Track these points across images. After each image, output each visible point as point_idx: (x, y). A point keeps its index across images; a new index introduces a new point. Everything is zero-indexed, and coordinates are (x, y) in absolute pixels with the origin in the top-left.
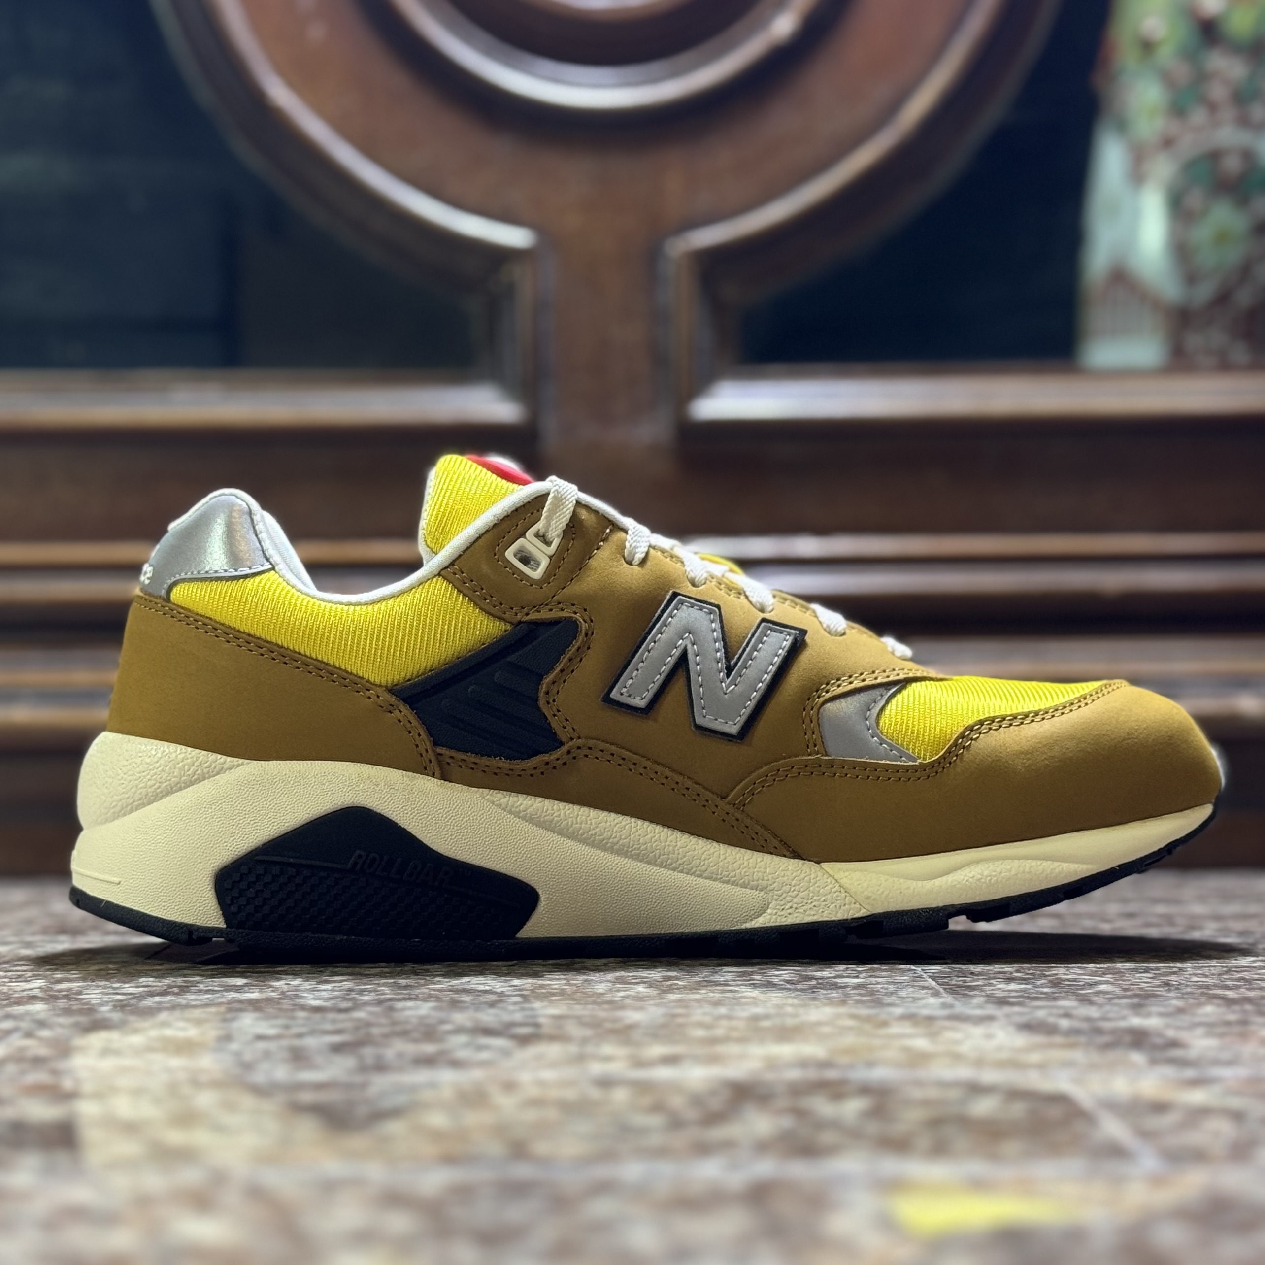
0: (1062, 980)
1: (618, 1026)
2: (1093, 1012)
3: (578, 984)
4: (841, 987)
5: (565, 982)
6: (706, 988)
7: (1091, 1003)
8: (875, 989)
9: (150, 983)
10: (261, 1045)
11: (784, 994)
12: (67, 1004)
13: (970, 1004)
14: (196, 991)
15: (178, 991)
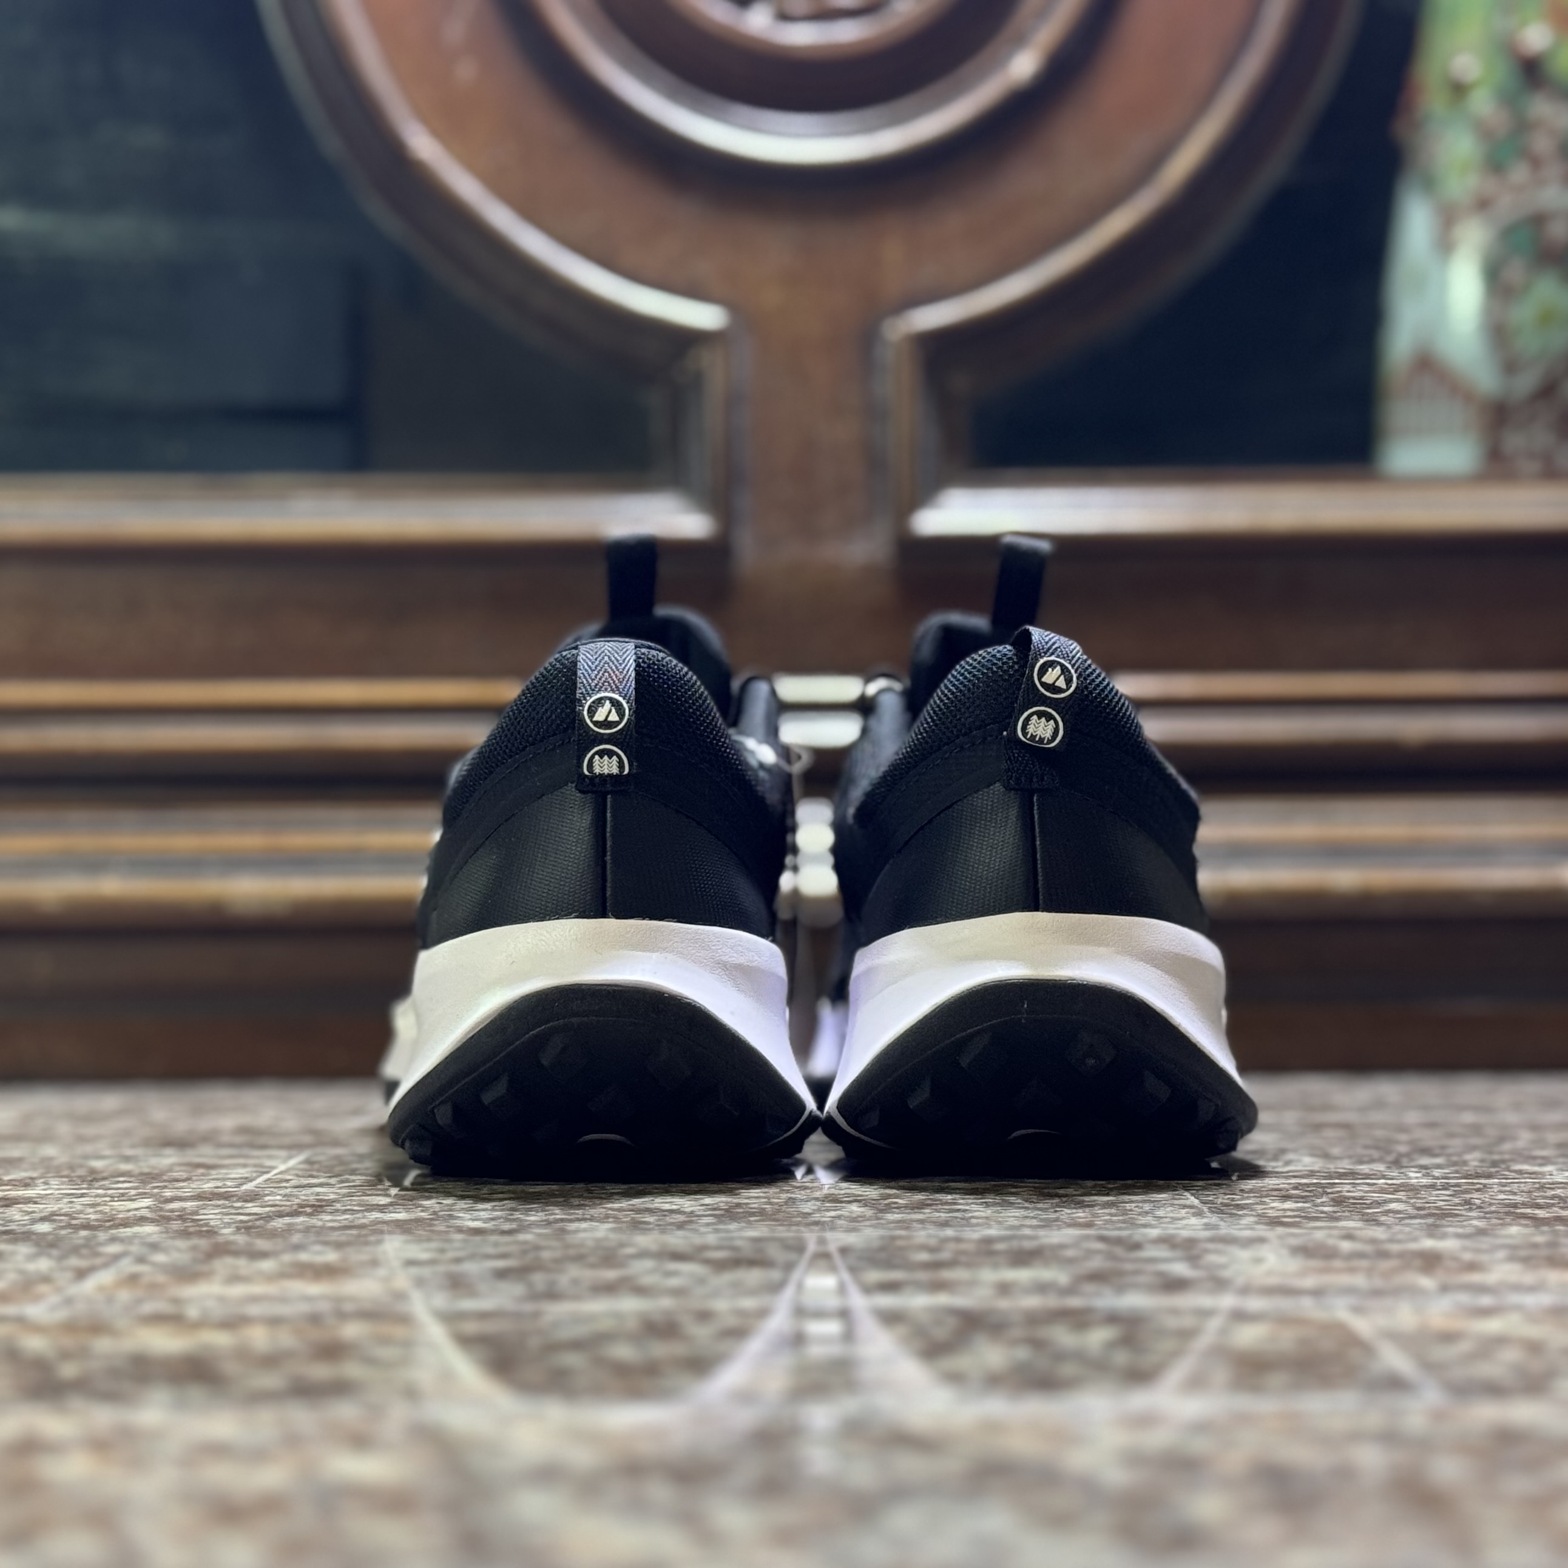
0: (1346, 1198)
4: (1089, 1206)
6: (929, 1207)
11: (1022, 1213)
12: (181, 1225)
13: (1239, 1224)
14: (332, 1211)
15: (311, 1211)
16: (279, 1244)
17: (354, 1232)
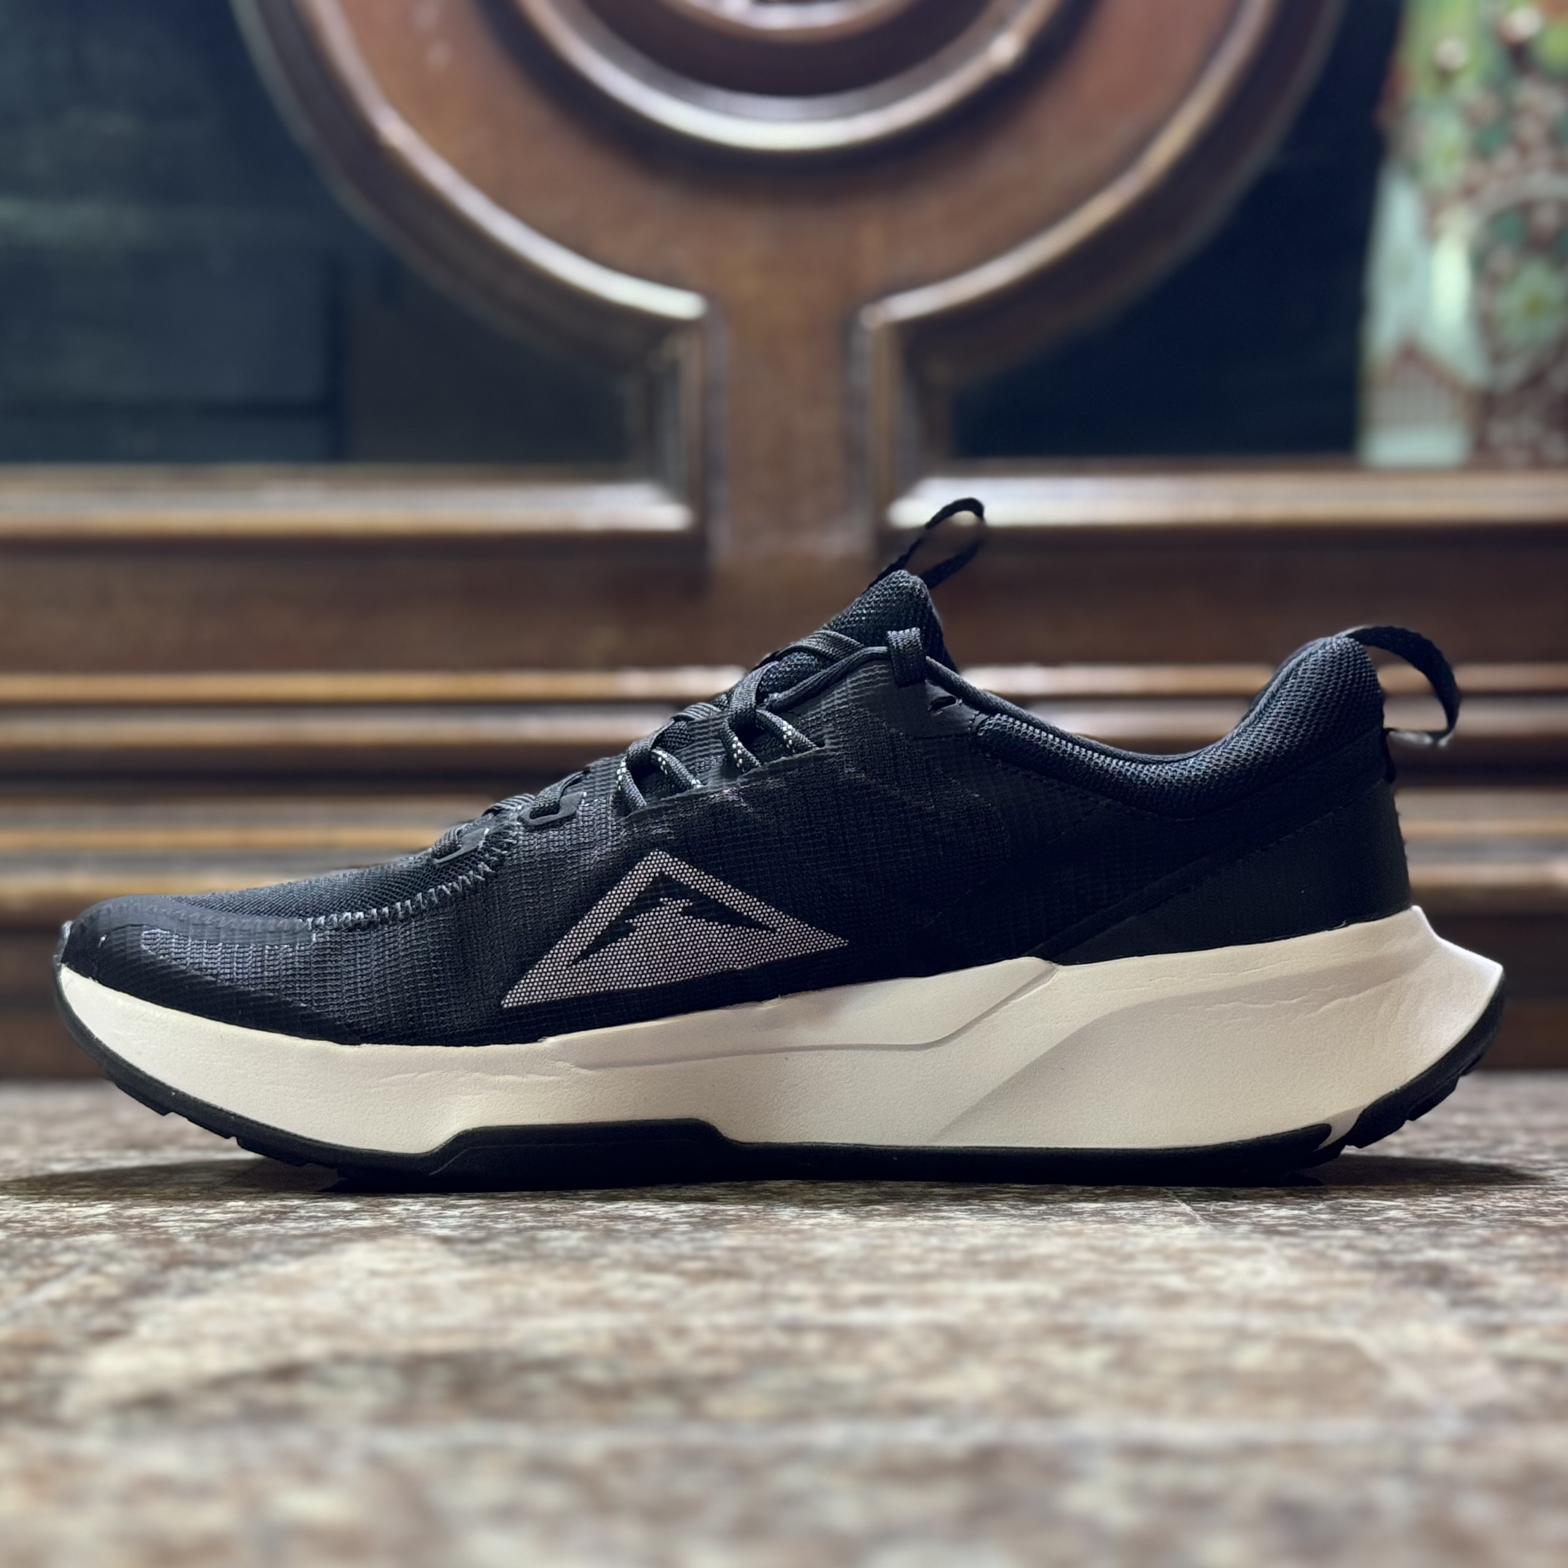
1: (807, 1260)
4: (1076, 1213)
6: (913, 1214)
8: (1118, 1216)
9: (240, 1208)
11: (1009, 1221)
12: (139, 1233)
13: (1234, 1233)
14: (296, 1218)
15: (274, 1217)
16: (239, 1251)
17: (316, 1240)
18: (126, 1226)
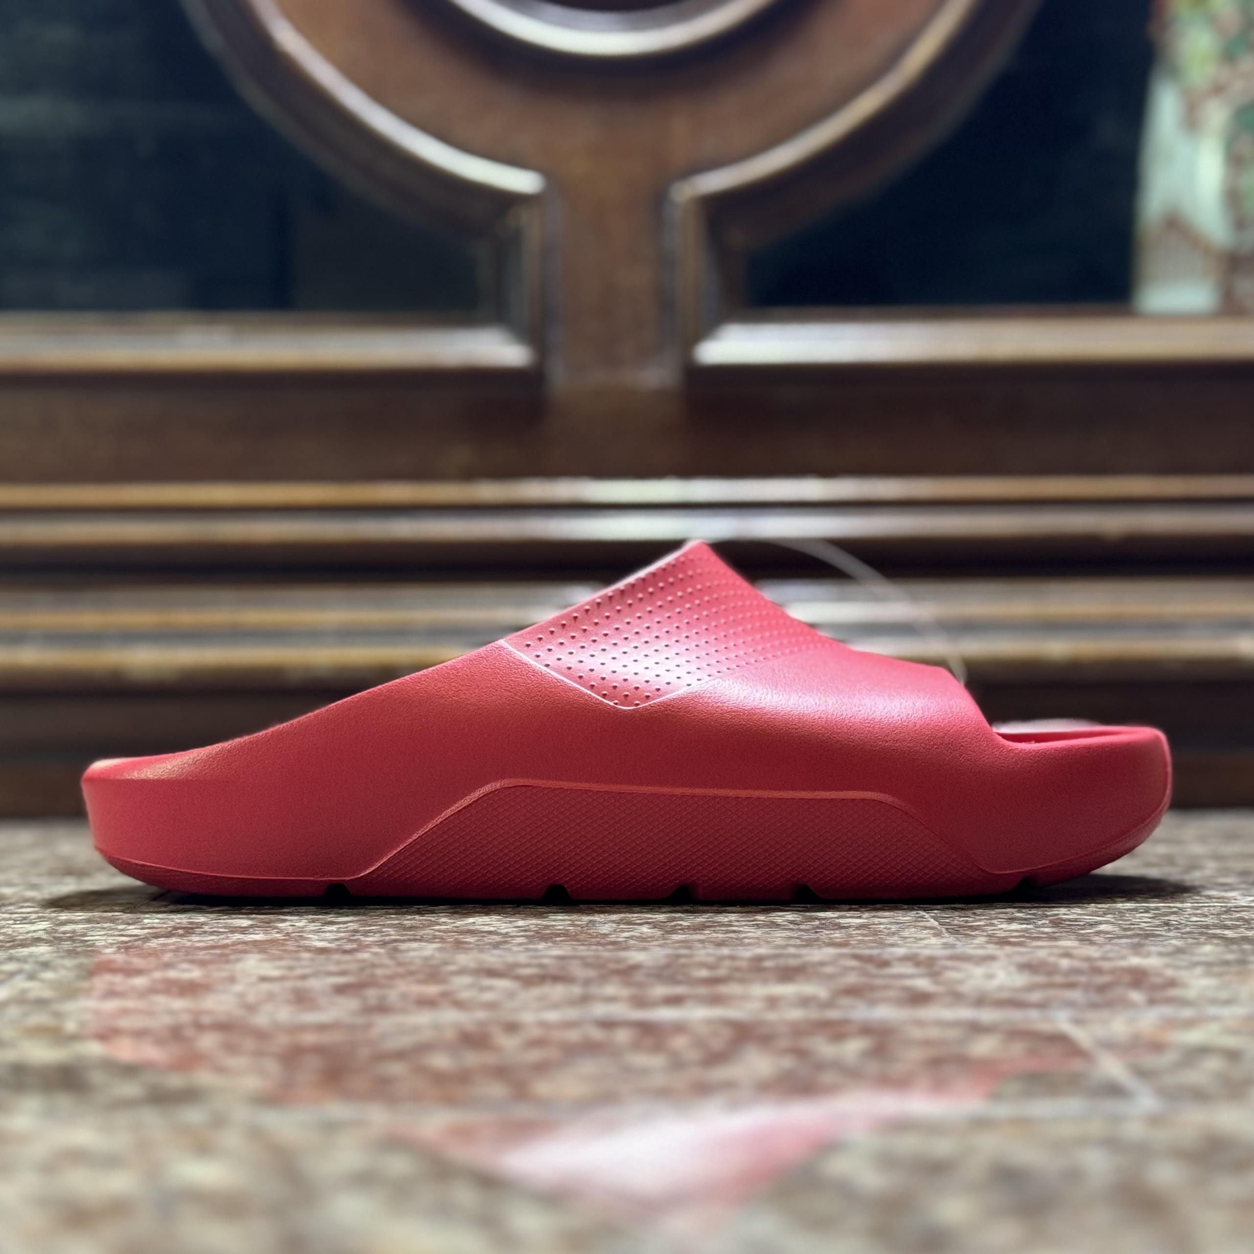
0: (1063, 920)
1: (621, 966)
2: (1092, 952)
3: (584, 924)
4: (844, 928)
5: (570, 922)
6: (707, 929)
7: (1092, 943)
9: (155, 925)
10: (265, 987)
11: (787, 934)
12: (71, 945)
13: (972, 944)
14: (201, 933)
15: (183, 932)
16: (152, 960)
17: (218, 951)
18: (60, 939)
